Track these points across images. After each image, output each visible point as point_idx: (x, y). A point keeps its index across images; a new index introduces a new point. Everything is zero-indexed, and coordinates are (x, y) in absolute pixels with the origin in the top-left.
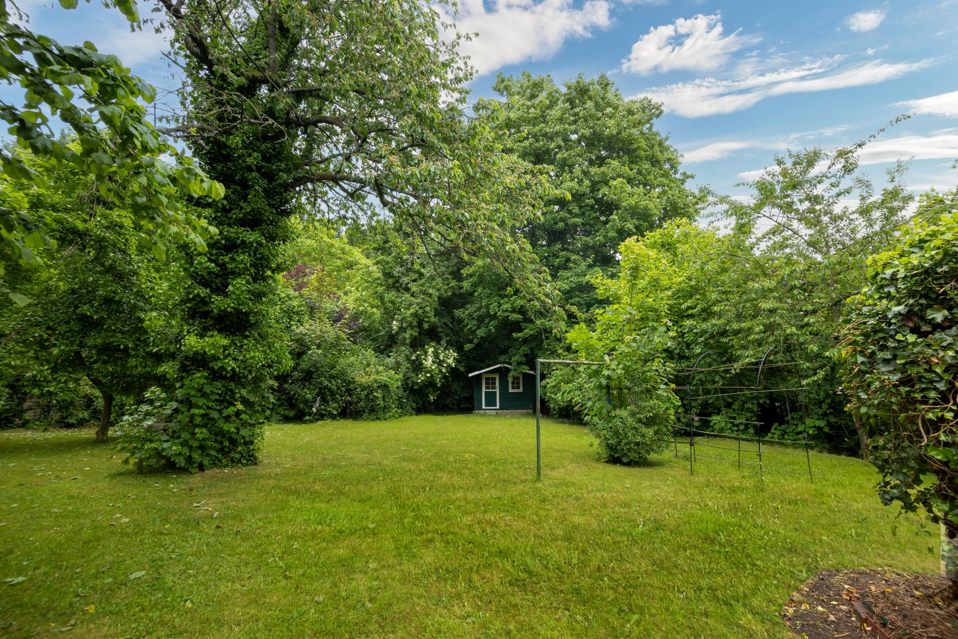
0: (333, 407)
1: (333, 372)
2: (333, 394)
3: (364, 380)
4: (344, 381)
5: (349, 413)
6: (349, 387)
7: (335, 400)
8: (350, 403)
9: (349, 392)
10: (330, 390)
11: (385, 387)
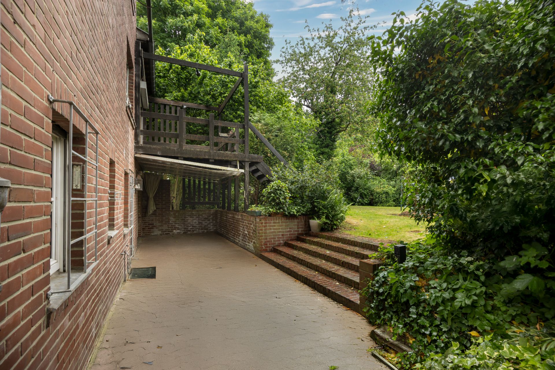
0: (366, 201)
1: (365, 187)
2: (366, 195)
3: (378, 190)
4: (370, 191)
5: (371, 203)
6: (372, 193)
7: (366, 198)
8: (373, 199)
9: (372, 195)
10: (364, 194)
11: (387, 193)
